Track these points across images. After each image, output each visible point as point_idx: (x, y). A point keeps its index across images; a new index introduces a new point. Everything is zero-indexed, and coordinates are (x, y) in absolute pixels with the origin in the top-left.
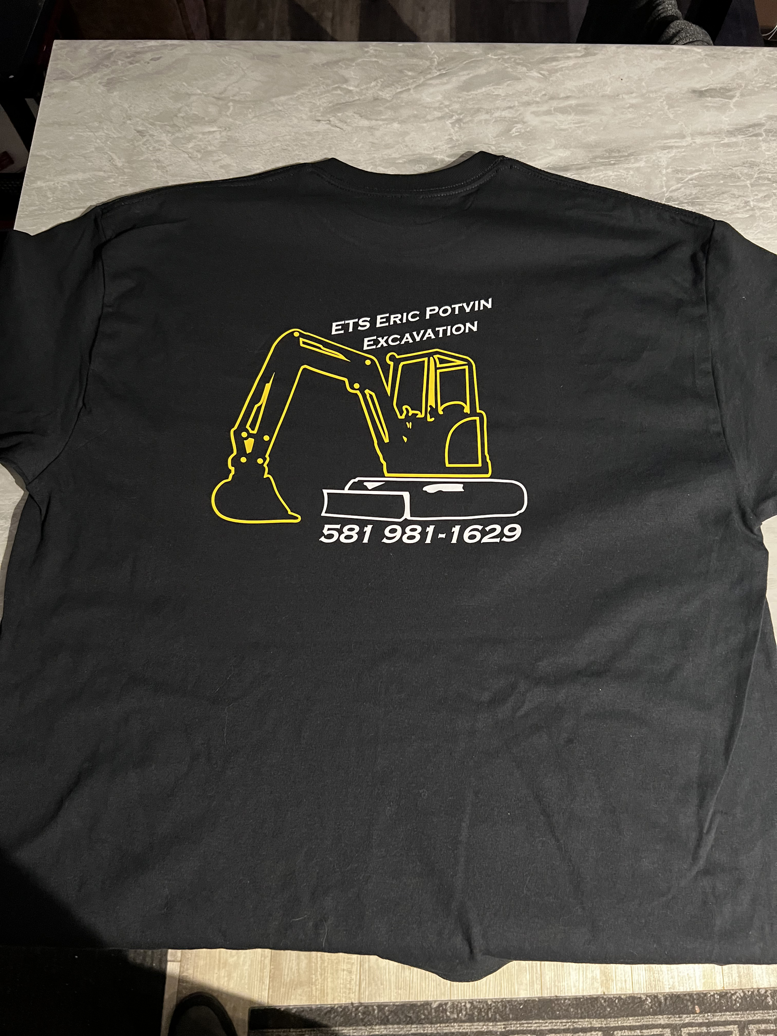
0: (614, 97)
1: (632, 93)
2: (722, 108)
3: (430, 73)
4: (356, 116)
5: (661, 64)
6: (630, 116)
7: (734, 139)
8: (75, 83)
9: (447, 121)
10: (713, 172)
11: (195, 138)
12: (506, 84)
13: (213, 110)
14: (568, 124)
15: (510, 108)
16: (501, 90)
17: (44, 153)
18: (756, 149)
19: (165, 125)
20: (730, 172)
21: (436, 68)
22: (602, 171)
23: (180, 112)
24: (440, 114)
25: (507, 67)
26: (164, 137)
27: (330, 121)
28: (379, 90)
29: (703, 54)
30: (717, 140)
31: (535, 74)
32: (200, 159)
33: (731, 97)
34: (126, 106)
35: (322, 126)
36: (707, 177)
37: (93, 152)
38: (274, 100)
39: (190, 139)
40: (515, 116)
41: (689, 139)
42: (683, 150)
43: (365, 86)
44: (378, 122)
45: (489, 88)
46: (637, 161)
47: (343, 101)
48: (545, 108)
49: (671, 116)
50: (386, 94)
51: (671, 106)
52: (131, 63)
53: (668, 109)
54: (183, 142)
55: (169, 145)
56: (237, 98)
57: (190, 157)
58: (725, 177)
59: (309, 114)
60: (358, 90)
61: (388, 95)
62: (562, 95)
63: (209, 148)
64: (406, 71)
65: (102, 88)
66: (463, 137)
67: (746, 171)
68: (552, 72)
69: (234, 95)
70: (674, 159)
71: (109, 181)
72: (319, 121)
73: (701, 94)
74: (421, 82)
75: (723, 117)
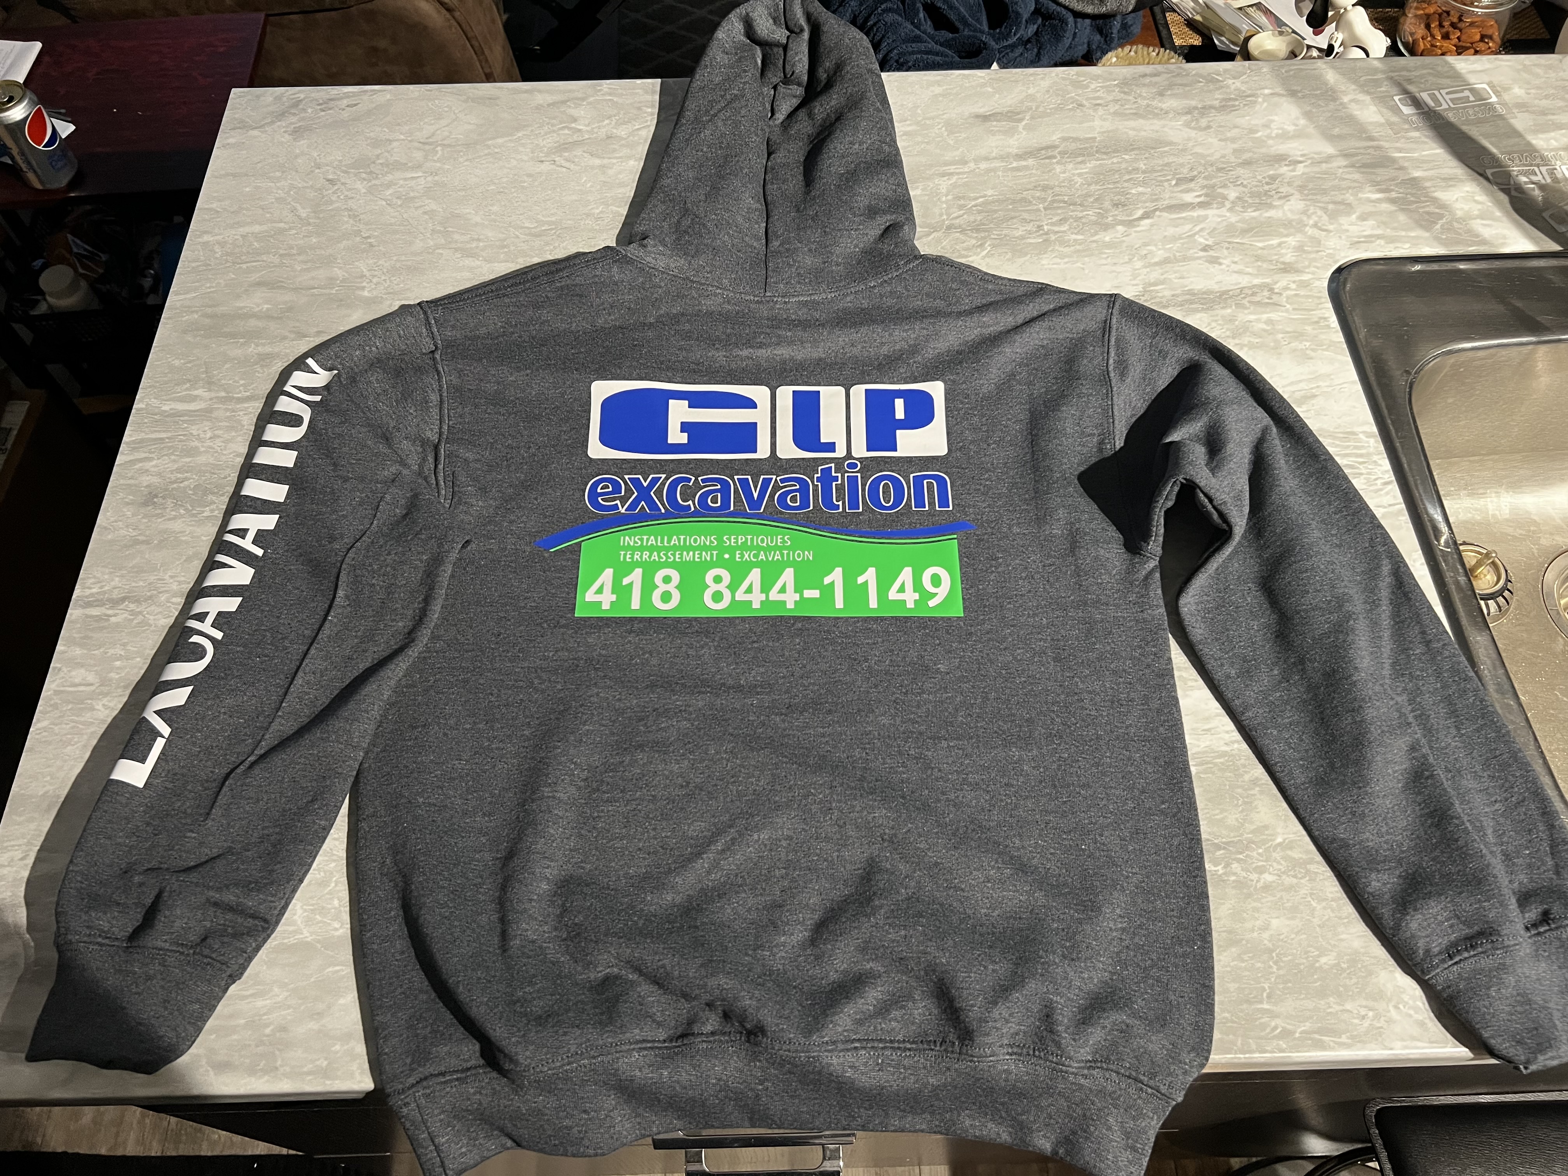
2: (1011, 132)
4: (586, 155)
7: (1024, 163)
8: (255, 133)
10: (1001, 197)
11: (395, 184)
13: (418, 155)
17: (214, 206)
18: (1050, 171)
19: (360, 172)
20: (1020, 196)
23: (379, 159)
26: (359, 185)
27: (555, 161)
28: (613, 128)
30: (1004, 164)
32: (400, 206)
33: (1020, 120)
34: (315, 154)
35: (545, 167)
37: (272, 203)
38: (490, 142)
39: (389, 185)
41: (972, 165)
42: (965, 176)
43: (596, 125)
47: (570, 141)
49: (951, 142)
50: (622, 132)
51: (951, 133)
52: (322, 110)
53: (948, 135)
54: (381, 189)
55: (364, 193)
56: (445, 142)
57: (389, 205)
58: (1014, 202)
59: (531, 155)
60: (589, 128)
63: (412, 194)
65: (287, 136)
67: (1038, 194)
69: (444, 140)
70: (954, 186)
71: (291, 233)
72: (542, 161)
73: (985, 118)
75: (1011, 141)
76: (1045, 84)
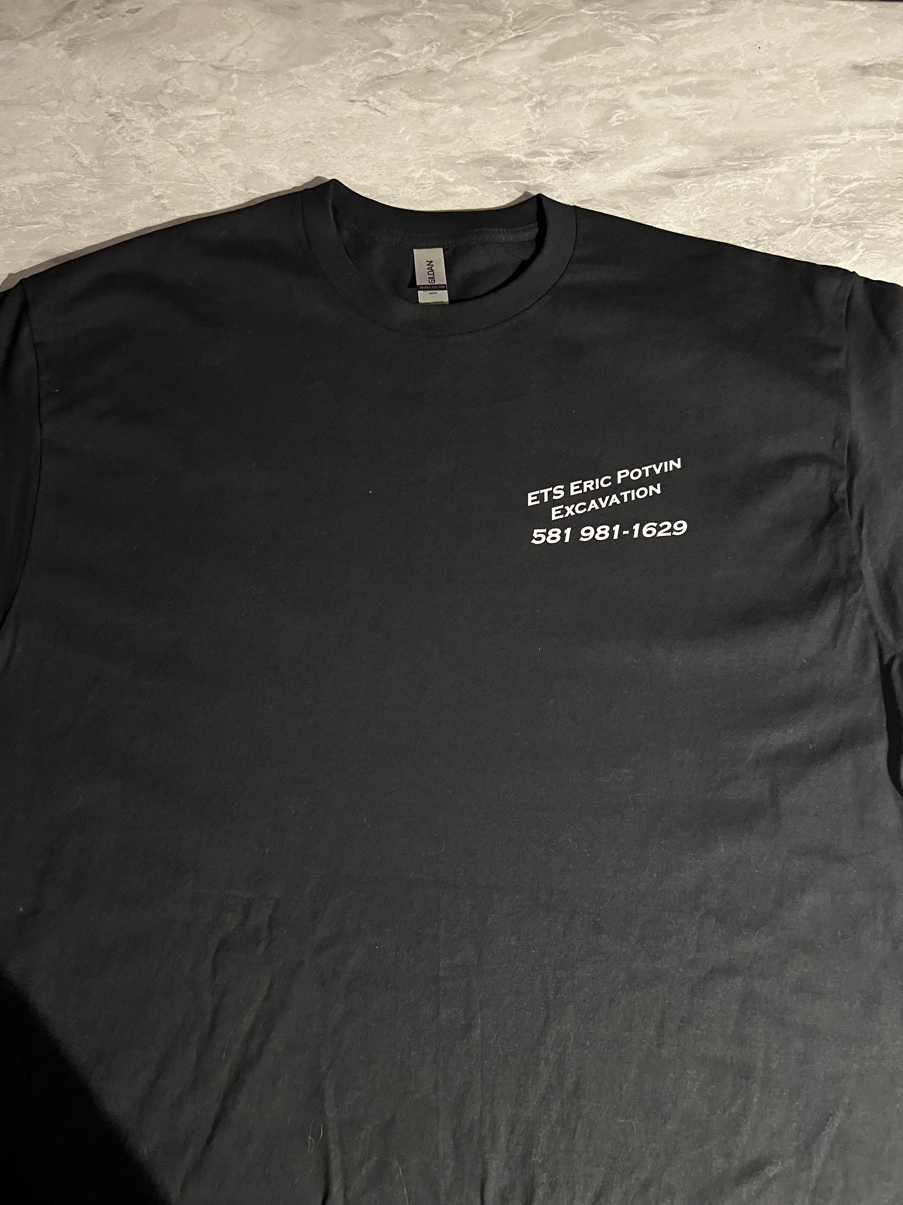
0: (749, 73)
1: (772, 68)
3: (502, 34)
4: (404, 95)
5: (812, 26)
6: (769, 100)
9: (526, 103)
10: (878, 182)
11: (187, 125)
12: (604, 51)
13: (211, 84)
14: (687, 111)
15: (609, 85)
16: (598, 60)
19: (147, 105)
21: (510, 28)
22: (730, 178)
23: (167, 88)
24: (515, 94)
25: (606, 28)
26: (145, 123)
27: (367, 102)
28: (434, 58)
29: (868, 14)
30: (884, 136)
31: (644, 38)
32: (194, 155)
35: (358, 109)
36: (868, 188)
37: (50, 143)
38: (292, 70)
39: (180, 125)
40: (616, 98)
42: (838, 150)
43: (416, 52)
44: (433, 104)
45: (582, 57)
46: (776, 163)
47: (386, 73)
48: (655, 87)
49: (824, 101)
50: (443, 64)
51: (824, 87)
53: (821, 91)
54: (171, 130)
55: (152, 135)
56: (242, 68)
57: (181, 152)
58: (892, 189)
59: (340, 91)
60: (406, 57)
61: (446, 66)
62: (679, 69)
63: (207, 139)
64: (469, 31)
65: (62, 52)
66: (545, 127)
68: (667, 34)
69: (239, 64)
70: (826, 163)
71: (73, 186)
72: (353, 101)
73: (864, 70)
74: (490, 47)
75: (892, 104)
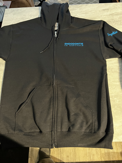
2: (108, 12)
7: (110, 16)
8: (9, 14)
18: (113, 17)
34: (16, 17)
41: (103, 16)
52: (17, 11)
67: (112, 20)
76: (112, 5)
